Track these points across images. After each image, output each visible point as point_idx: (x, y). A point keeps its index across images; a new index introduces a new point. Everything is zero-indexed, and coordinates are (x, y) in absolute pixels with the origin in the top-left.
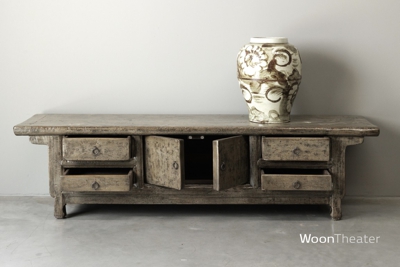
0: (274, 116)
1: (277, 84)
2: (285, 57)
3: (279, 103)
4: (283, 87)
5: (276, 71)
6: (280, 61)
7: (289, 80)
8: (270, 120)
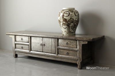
0: (66, 33)
1: (64, 22)
2: (67, 14)
3: (66, 29)
4: (67, 23)
5: (64, 18)
6: (65, 15)
7: (68, 21)
8: (65, 34)
